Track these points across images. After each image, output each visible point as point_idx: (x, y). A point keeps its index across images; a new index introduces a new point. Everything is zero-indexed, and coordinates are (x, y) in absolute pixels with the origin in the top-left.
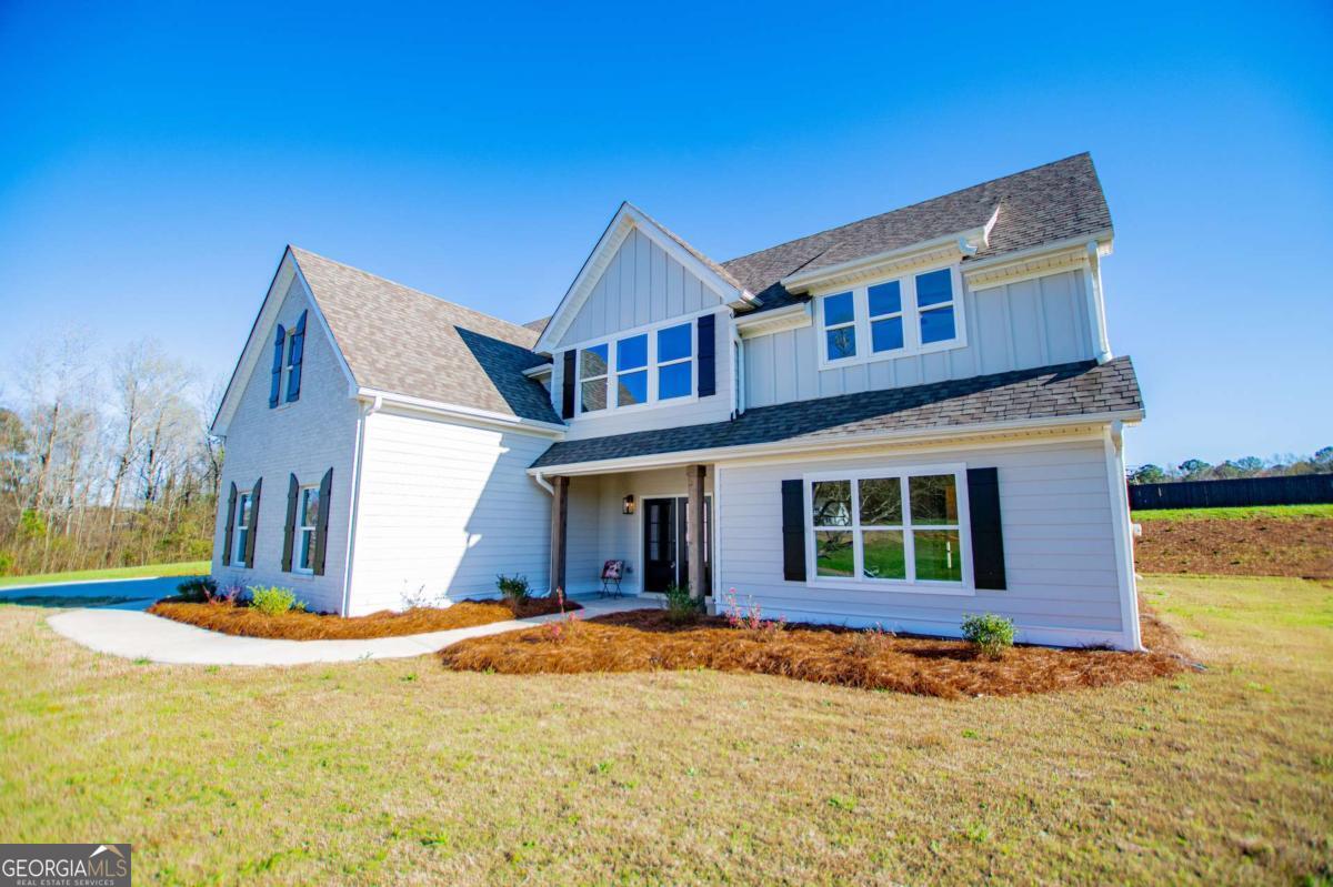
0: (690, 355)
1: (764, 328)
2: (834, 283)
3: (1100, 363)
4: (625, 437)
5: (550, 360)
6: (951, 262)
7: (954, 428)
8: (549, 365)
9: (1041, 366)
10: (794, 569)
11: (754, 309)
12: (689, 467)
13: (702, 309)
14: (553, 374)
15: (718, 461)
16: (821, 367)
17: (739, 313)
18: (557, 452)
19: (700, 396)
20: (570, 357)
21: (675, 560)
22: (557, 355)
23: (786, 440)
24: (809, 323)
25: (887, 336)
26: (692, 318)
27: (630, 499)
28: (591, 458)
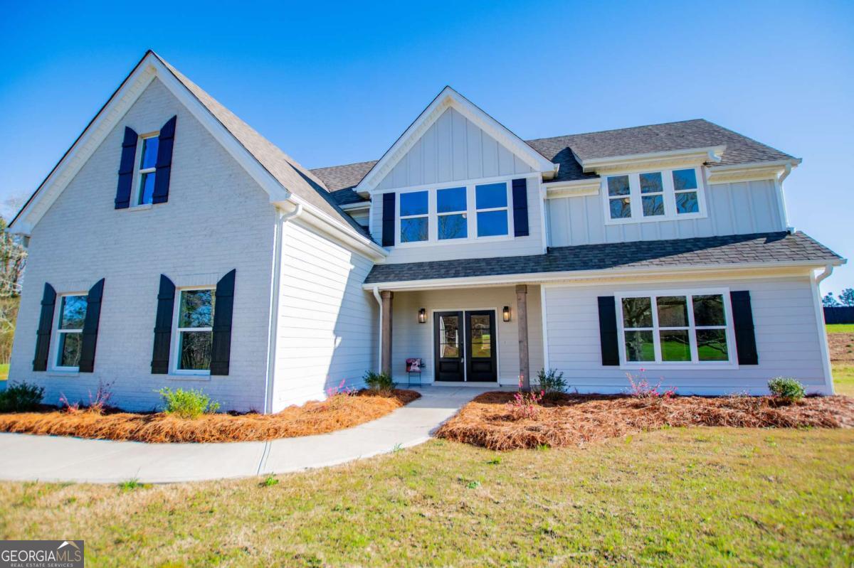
0: (506, 205)
1: (562, 192)
2: (617, 168)
3: (792, 233)
4: (450, 263)
5: (368, 199)
6: (696, 166)
7: (732, 265)
8: (369, 203)
9: (752, 233)
10: (610, 357)
11: (556, 179)
12: (517, 286)
13: (515, 174)
14: (371, 211)
15: (544, 282)
16: (607, 223)
17: (545, 180)
18: (377, 272)
19: (516, 235)
20: (389, 199)
21: (463, 357)
22: (376, 195)
23: (609, 269)
24: (597, 193)
25: (653, 207)
26: (507, 180)
27: (422, 311)
28: (426, 277)
